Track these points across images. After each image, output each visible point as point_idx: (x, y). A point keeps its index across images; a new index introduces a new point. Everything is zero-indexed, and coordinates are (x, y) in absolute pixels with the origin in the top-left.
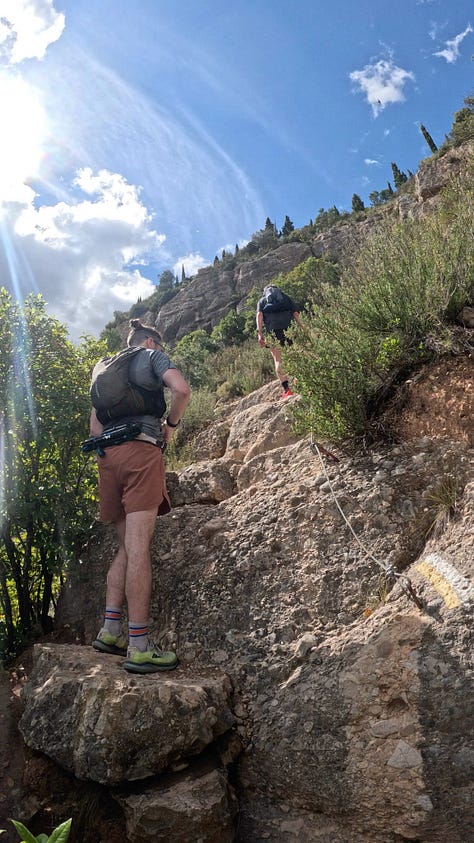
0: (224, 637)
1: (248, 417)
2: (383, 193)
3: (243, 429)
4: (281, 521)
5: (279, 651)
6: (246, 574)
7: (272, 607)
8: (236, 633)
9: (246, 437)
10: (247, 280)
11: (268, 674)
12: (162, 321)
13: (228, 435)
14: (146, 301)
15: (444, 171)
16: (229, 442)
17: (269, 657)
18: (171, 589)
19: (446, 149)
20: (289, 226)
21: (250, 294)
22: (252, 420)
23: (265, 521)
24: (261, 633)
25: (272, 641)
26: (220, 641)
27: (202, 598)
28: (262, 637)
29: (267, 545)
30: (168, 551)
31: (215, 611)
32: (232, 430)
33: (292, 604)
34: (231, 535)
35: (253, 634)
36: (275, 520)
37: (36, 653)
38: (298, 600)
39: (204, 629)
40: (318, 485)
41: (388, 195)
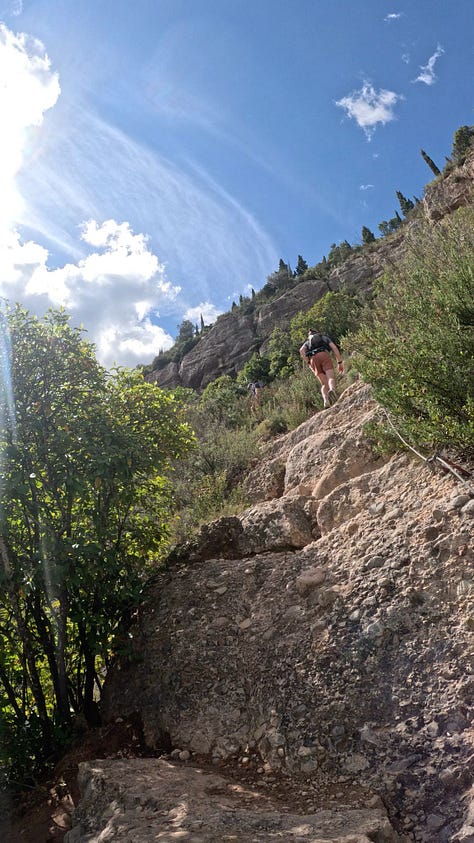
0: (357, 735)
1: (306, 448)
2: (392, 223)
3: (303, 462)
4: (415, 563)
5: (448, 748)
6: (379, 642)
7: (425, 685)
8: (375, 728)
9: (308, 471)
10: (267, 321)
11: (439, 784)
12: (186, 371)
13: (283, 472)
14: (167, 352)
15: (451, 191)
16: (286, 479)
17: (434, 758)
18: (262, 668)
19: (450, 170)
20: (302, 265)
21: (273, 335)
22: (312, 451)
23: (393, 565)
24: (415, 725)
25: (434, 734)
26: (351, 740)
27: (316, 681)
28: (418, 729)
29: (403, 598)
30: (247, 616)
31: (340, 699)
32: (288, 466)
33: (455, 677)
34: (343, 589)
35: (402, 727)
36: (406, 562)
37: (82, 778)
38: (463, 669)
39: (325, 725)
40: (458, 506)
41: (396, 223)
